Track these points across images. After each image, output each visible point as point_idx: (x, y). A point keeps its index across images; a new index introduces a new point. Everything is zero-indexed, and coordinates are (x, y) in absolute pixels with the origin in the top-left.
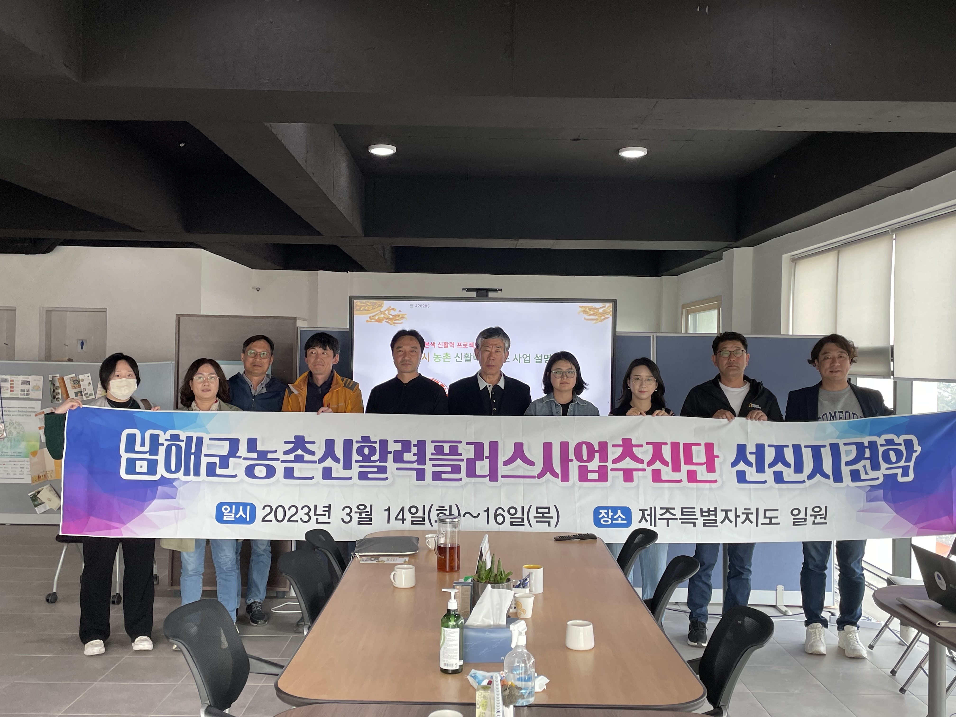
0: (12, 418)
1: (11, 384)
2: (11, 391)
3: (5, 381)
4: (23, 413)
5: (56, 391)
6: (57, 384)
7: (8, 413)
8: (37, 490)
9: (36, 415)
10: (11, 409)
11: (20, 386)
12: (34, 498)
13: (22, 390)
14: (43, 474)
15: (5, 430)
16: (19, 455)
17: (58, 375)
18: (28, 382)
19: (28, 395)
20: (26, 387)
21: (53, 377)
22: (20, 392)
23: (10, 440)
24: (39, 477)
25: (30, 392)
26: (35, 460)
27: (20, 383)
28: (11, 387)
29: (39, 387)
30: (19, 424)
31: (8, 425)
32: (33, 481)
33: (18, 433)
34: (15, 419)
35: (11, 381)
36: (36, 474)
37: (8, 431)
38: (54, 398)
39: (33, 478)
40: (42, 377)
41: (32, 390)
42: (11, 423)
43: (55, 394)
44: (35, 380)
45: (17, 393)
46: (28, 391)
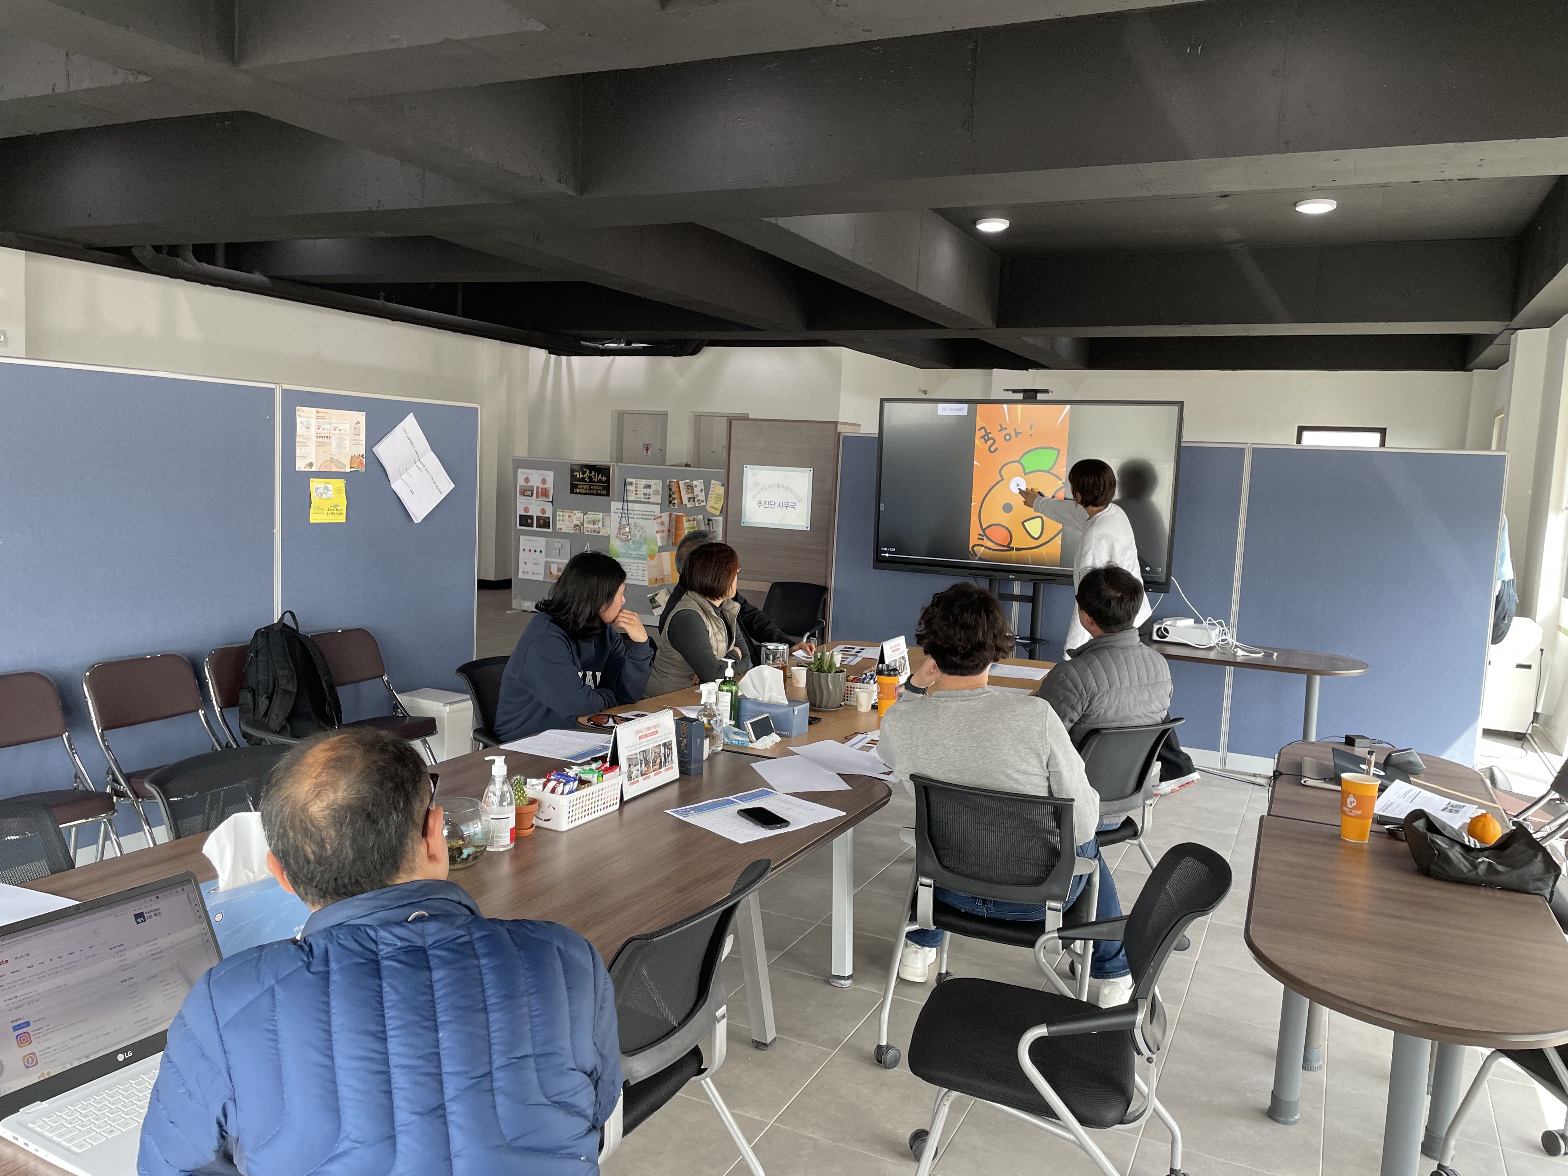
0: (635, 520)
1: (636, 487)
2: (636, 494)
3: (631, 484)
4: (645, 516)
5: (673, 496)
6: (673, 490)
7: (632, 516)
8: (656, 593)
9: (654, 519)
10: (636, 512)
11: (643, 489)
12: (652, 600)
13: (645, 494)
14: (661, 577)
15: (630, 532)
16: (642, 558)
17: (675, 480)
18: (649, 486)
19: (649, 498)
20: (648, 491)
21: (670, 482)
22: (642, 496)
23: (634, 542)
24: (656, 580)
25: (651, 496)
26: (653, 563)
27: (643, 486)
28: (636, 491)
29: (658, 491)
30: (642, 528)
31: (632, 527)
32: (650, 583)
33: (641, 536)
34: (639, 522)
35: (636, 484)
36: (654, 577)
37: (632, 533)
38: (670, 502)
39: (650, 581)
40: (661, 481)
41: (653, 494)
42: (635, 526)
43: (671, 499)
44: (656, 484)
45: (641, 497)
46: (650, 495)
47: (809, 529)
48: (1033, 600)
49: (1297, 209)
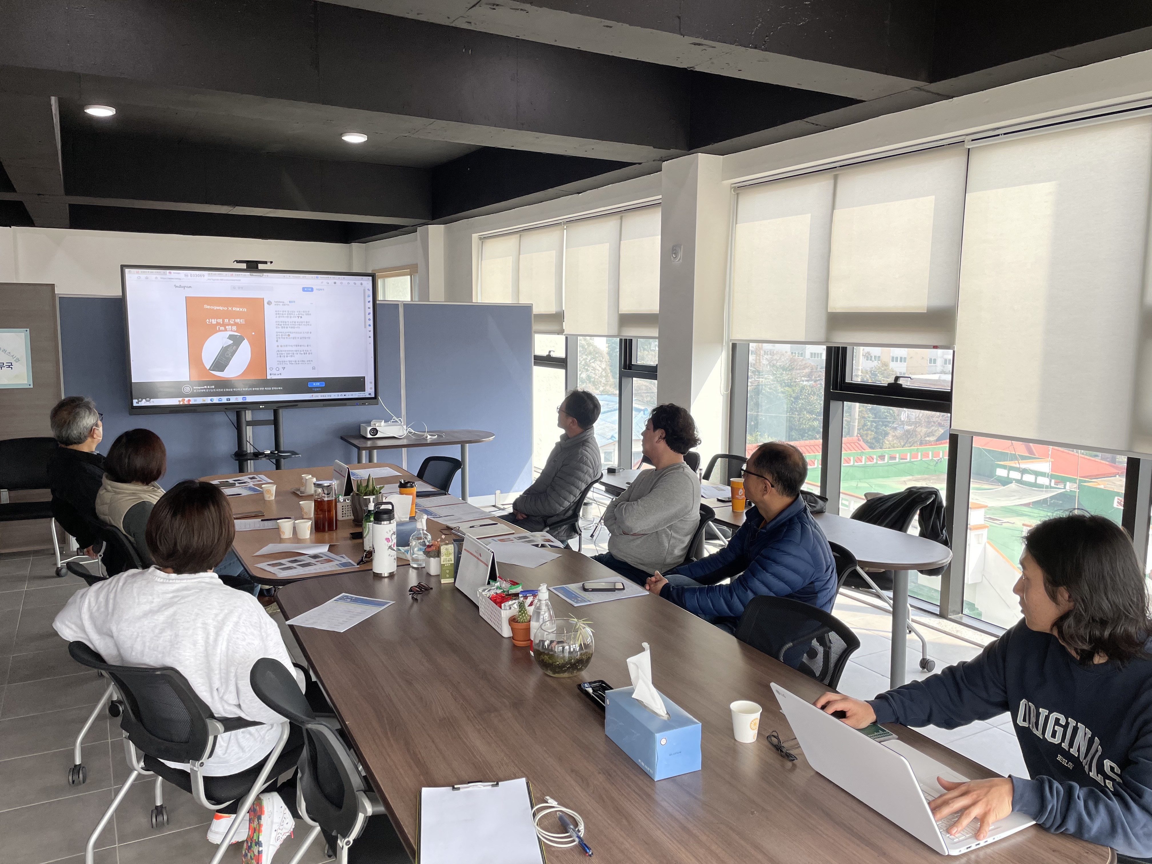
47: (32, 386)
48: (276, 422)
49: (343, 138)
